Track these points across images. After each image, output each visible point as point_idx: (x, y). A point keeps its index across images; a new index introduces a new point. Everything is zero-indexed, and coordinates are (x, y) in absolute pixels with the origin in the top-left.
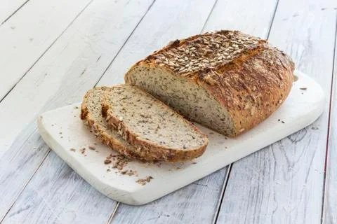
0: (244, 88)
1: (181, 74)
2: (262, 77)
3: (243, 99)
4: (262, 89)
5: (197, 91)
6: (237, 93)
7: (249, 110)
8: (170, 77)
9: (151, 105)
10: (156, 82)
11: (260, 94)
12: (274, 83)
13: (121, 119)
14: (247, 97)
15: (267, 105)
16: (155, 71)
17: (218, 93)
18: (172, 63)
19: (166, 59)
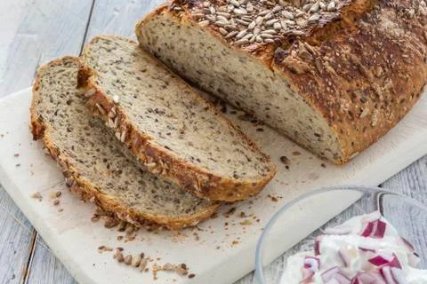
0: (362, 73)
1: (240, 46)
2: (394, 47)
3: (359, 97)
4: (395, 71)
5: (269, 80)
6: (348, 85)
7: (369, 117)
8: (219, 47)
9: (167, 83)
10: (193, 51)
11: (390, 83)
12: (416, 55)
13: (116, 99)
14: (366, 92)
15: (402, 101)
16: (192, 31)
17: (312, 90)
18: (223, 21)
19: (212, 9)
